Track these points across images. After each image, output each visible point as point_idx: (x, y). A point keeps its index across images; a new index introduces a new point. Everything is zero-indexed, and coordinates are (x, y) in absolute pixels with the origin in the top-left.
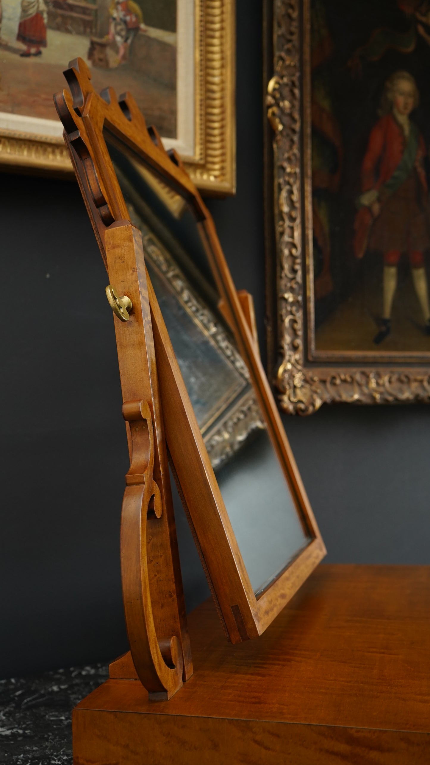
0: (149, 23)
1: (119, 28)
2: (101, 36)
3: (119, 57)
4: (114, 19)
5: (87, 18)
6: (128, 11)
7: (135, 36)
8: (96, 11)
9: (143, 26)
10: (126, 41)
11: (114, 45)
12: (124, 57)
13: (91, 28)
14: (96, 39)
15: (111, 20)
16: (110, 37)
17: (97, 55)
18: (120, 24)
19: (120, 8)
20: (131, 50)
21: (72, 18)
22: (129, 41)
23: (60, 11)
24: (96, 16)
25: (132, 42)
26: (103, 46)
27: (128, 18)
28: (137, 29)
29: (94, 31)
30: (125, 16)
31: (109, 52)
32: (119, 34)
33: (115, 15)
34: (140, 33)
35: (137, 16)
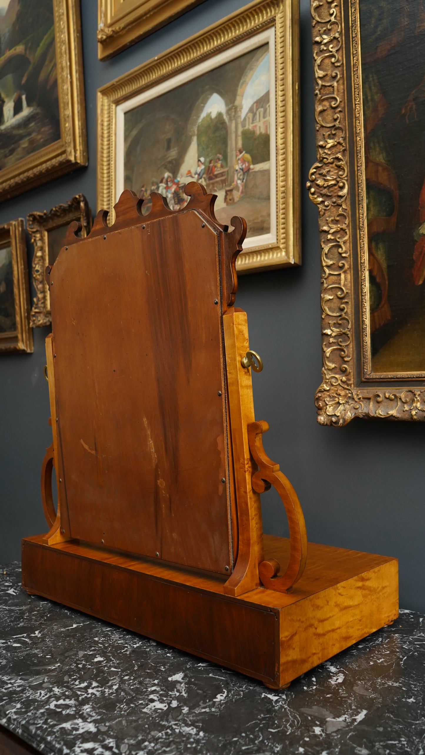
0: (255, 161)
1: (239, 174)
2: (230, 185)
3: (239, 193)
4: (237, 171)
5: (223, 178)
6: (244, 161)
7: (247, 175)
8: (228, 171)
9: (252, 166)
10: (243, 182)
11: (237, 188)
12: (242, 192)
13: (225, 183)
14: (228, 189)
15: (235, 172)
16: (235, 183)
17: (229, 197)
18: (240, 172)
19: (239, 162)
20: (246, 186)
21: (217, 182)
22: (244, 181)
23: (211, 181)
24: (228, 173)
25: (246, 180)
26: (231, 191)
27: (244, 166)
28: (249, 169)
29: (227, 184)
30: (242, 166)
31: (235, 192)
32: (239, 179)
33: (237, 168)
34: (251, 171)
35: (248, 162)
